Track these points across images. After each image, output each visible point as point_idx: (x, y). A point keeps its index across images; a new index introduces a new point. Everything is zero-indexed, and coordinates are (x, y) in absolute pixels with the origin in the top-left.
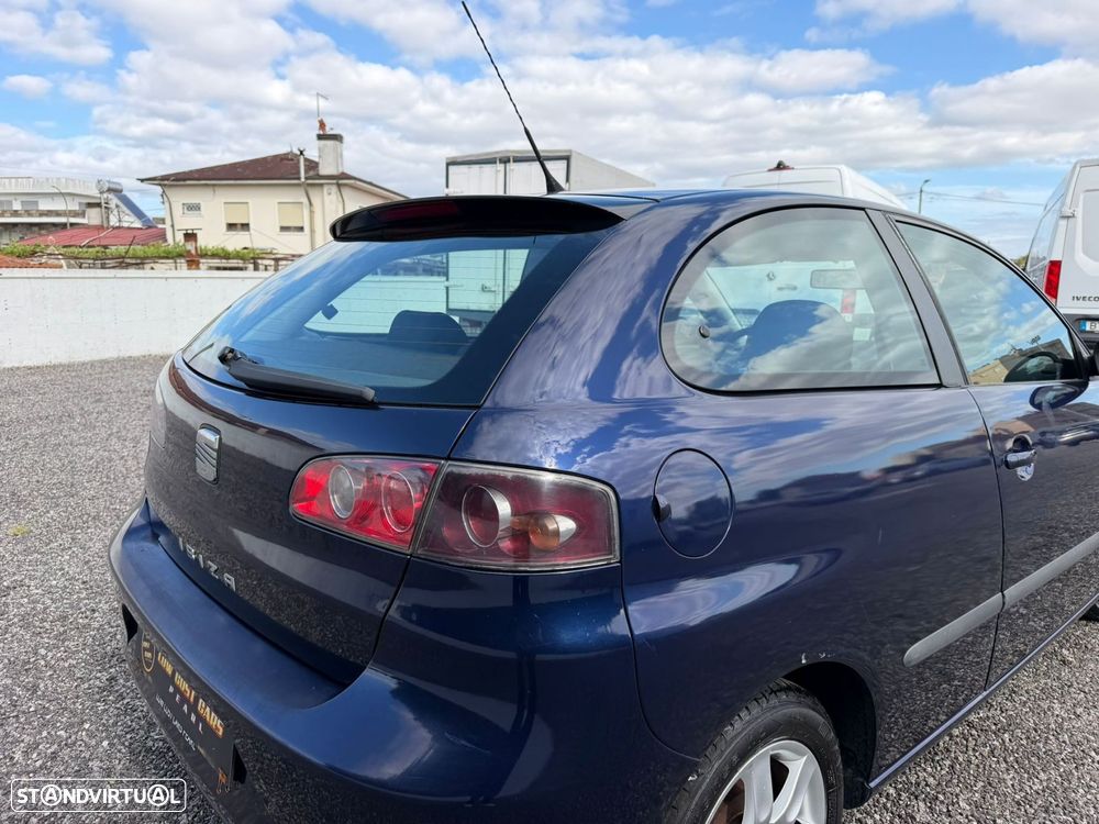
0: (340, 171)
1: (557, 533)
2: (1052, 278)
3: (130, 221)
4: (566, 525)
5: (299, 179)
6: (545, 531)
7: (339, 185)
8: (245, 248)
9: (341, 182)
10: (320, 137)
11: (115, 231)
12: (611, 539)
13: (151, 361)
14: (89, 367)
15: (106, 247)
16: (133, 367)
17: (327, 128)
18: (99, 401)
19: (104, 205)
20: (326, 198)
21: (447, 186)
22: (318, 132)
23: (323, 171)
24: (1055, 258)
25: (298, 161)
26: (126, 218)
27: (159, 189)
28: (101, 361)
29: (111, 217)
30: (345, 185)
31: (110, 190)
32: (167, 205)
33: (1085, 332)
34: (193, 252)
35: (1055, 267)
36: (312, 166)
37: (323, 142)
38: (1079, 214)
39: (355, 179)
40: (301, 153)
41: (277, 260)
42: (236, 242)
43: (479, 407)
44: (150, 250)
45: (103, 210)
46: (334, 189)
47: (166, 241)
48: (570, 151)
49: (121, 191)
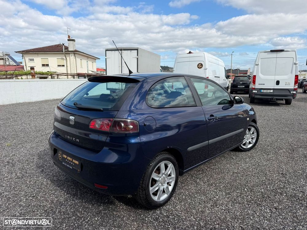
0: (75, 49)
1: (130, 128)
2: (254, 79)
3: (12, 63)
4: (131, 127)
5: (63, 52)
6: (128, 127)
7: (74, 54)
8: (48, 72)
9: (75, 53)
10: (68, 40)
11: (8, 67)
12: (138, 128)
13: (26, 104)
14: (9, 106)
15: (7, 71)
16: (22, 106)
17: (71, 38)
18: (16, 115)
19: (4, 59)
20: (71, 57)
21: (106, 56)
22: (68, 39)
23: (70, 49)
24: (255, 74)
25: (62, 47)
26: (11, 63)
27: (21, 55)
28: (12, 104)
29: (7, 62)
30: (76, 53)
31: (6, 55)
32: (24, 59)
33: (261, 92)
34: (33, 73)
35: (255, 77)
36: (67, 48)
37: (69, 42)
38: (260, 64)
39: (79, 52)
40: (63, 44)
41: (58, 75)
42: (45, 70)
43: (118, 111)
44: (20, 73)
45: (4, 60)
46: (73, 54)
47: (24, 69)
48: (138, 48)
49: (10, 55)
